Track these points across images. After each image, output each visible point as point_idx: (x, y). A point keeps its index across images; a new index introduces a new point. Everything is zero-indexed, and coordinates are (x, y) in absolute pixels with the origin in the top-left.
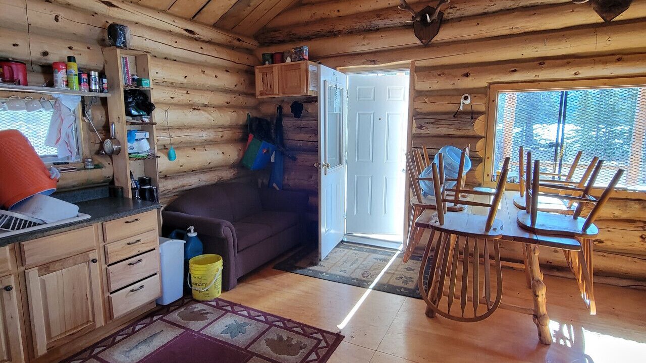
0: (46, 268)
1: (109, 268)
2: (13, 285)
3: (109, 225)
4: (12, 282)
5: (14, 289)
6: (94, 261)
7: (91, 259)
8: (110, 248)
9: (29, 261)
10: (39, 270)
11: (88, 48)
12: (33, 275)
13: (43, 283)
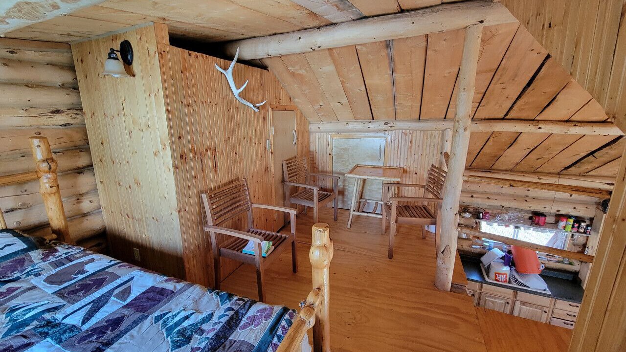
0: (523, 303)
1: (552, 318)
2: (510, 303)
3: (558, 301)
4: (510, 302)
5: (509, 305)
6: (545, 312)
7: (544, 310)
8: (555, 310)
9: (518, 298)
10: (521, 303)
11: (586, 208)
12: (518, 304)
13: (521, 308)
